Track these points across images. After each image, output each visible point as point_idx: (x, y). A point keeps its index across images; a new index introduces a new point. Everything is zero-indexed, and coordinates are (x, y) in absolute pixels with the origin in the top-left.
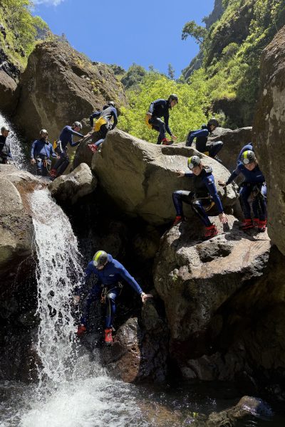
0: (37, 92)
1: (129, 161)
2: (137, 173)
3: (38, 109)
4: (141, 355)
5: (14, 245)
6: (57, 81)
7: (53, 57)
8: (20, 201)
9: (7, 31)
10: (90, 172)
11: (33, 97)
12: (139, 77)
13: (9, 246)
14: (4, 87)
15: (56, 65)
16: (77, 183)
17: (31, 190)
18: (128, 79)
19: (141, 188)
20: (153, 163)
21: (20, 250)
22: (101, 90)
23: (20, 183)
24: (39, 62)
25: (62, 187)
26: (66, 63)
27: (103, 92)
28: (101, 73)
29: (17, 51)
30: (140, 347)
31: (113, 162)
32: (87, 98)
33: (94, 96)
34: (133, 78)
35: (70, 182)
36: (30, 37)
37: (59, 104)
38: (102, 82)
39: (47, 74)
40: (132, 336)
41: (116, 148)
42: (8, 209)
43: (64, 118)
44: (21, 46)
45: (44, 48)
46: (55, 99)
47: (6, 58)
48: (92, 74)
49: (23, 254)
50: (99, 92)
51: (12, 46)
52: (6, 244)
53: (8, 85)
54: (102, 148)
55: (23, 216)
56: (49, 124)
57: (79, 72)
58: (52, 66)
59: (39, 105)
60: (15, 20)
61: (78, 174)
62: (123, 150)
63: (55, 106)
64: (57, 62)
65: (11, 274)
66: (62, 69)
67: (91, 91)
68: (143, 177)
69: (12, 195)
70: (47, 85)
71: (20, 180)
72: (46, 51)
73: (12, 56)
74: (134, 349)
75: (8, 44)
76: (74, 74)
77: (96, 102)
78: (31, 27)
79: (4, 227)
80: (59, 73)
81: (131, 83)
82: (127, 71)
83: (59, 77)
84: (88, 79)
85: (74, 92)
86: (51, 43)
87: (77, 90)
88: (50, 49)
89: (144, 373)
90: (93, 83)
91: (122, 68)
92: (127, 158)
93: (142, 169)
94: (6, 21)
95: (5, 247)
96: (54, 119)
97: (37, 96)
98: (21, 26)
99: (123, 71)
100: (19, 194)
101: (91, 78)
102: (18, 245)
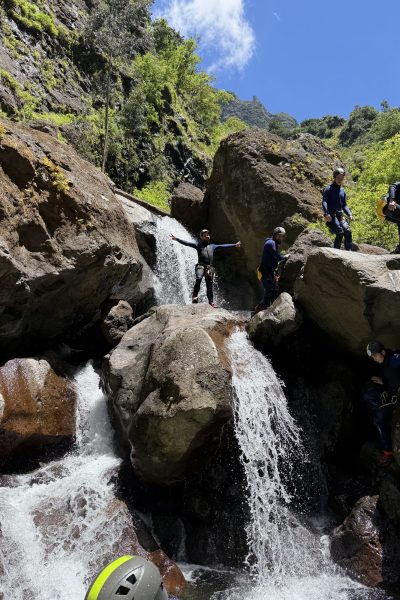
0: (227, 197)
1: (341, 286)
2: (354, 300)
3: (229, 217)
4: (384, 553)
5: (214, 407)
6: (249, 179)
7: (241, 151)
8: (216, 354)
9: (188, 121)
10: (292, 304)
11: (223, 204)
12: (367, 122)
13: (208, 408)
14: (191, 201)
15: (246, 159)
16: (278, 321)
17: (227, 334)
18: (350, 130)
19: (364, 319)
20: (375, 285)
21: (221, 411)
22: (306, 174)
23: (215, 329)
24: (226, 161)
25: (260, 327)
26: (258, 153)
27: (309, 176)
28: (305, 148)
29: (201, 140)
30: (382, 541)
31: (321, 289)
32: (289, 190)
33: (297, 185)
34: (357, 126)
35: (269, 321)
36: (215, 118)
37: (254, 207)
38: (306, 163)
39: (236, 173)
40: (369, 525)
41: (321, 272)
42: (205, 366)
43: (261, 222)
44: (205, 132)
45: (229, 143)
46: (249, 202)
47: (190, 153)
48: (292, 156)
49: (225, 416)
50: (304, 177)
51: (195, 137)
52: (205, 406)
53: (194, 198)
54: (305, 272)
55: (220, 372)
56: (245, 232)
57: (273, 159)
58: (242, 162)
59: (231, 213)
60: (196, 104)
61: (278, 309)
62: (332, 273)
63: (249, 211)
64: (247, 156)
65: (215, 438)
66: (253, 163)
67: (292, 179)
68: (364, 305)
69: (207, 348)
70: (238, 187)
71: (214, 324)
72: (233, 145)
73: (196, 150)
74: (373, 543)
75: (190, 136)
76: (269, 165)
77: (301, 191)
78: (214, 105)
79: (202, 387)
80: (251, 169)
81: (357, 134)
82: (347, 119)
83: (251, 173)
84: (287, 165)
85: (271, 187)
86: (237, 134)
87: (275, 184)
88: (237, 142)
89: (389, 578)
90: (294, 168)
91: (339, 118)
92: (338, 283)
93: (361, 295)
94: (186, 108)
95: (205, 409)
96: (249, 226)
97: (228, 203)
98: (204, 108)
99: (342, 120)
100: (214, 346)
101: (291, 163)
102: (218, 405)
